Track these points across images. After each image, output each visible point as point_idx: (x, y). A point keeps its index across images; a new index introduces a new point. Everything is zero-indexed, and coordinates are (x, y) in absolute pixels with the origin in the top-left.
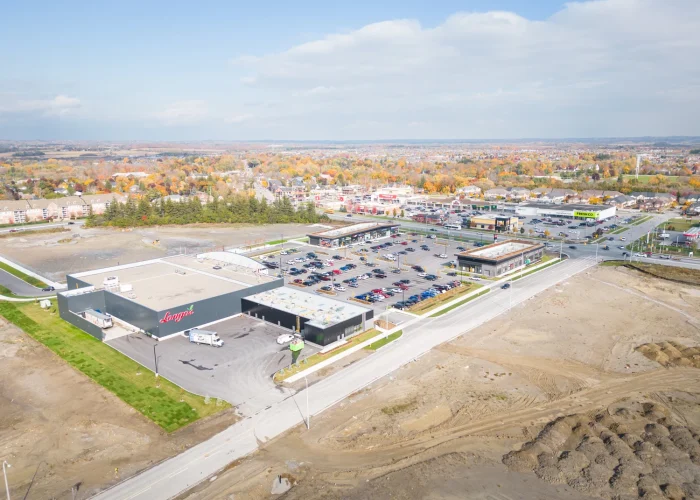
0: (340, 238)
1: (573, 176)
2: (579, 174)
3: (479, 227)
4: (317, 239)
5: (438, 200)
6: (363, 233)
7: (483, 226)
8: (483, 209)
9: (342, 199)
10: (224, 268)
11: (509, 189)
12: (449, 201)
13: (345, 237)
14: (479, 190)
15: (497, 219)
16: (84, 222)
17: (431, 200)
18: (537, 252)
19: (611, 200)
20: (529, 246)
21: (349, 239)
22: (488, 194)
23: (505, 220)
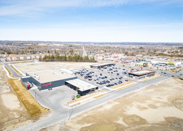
0: (98, 67)
1: (171, 53)
2: (173, 52)
3: (139, 66)
4: (92, 66)
5: (130, 58)
6: (105, 66)
7: (140, 65)
8: (142, 61)
9: (103, 57)
10: (64, 73)
11: (151, 56)
12: (132, 58)
13: (100, 66)
14: (142, 56)
15: (144, 64)
16: (38, 60)
17: (127, 58)
18: (153, 73)
19: (180, 59)
20: (151, 71)
21: (100, 67)
22: (144, 57)
23: (146, 64)
